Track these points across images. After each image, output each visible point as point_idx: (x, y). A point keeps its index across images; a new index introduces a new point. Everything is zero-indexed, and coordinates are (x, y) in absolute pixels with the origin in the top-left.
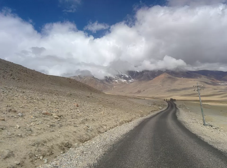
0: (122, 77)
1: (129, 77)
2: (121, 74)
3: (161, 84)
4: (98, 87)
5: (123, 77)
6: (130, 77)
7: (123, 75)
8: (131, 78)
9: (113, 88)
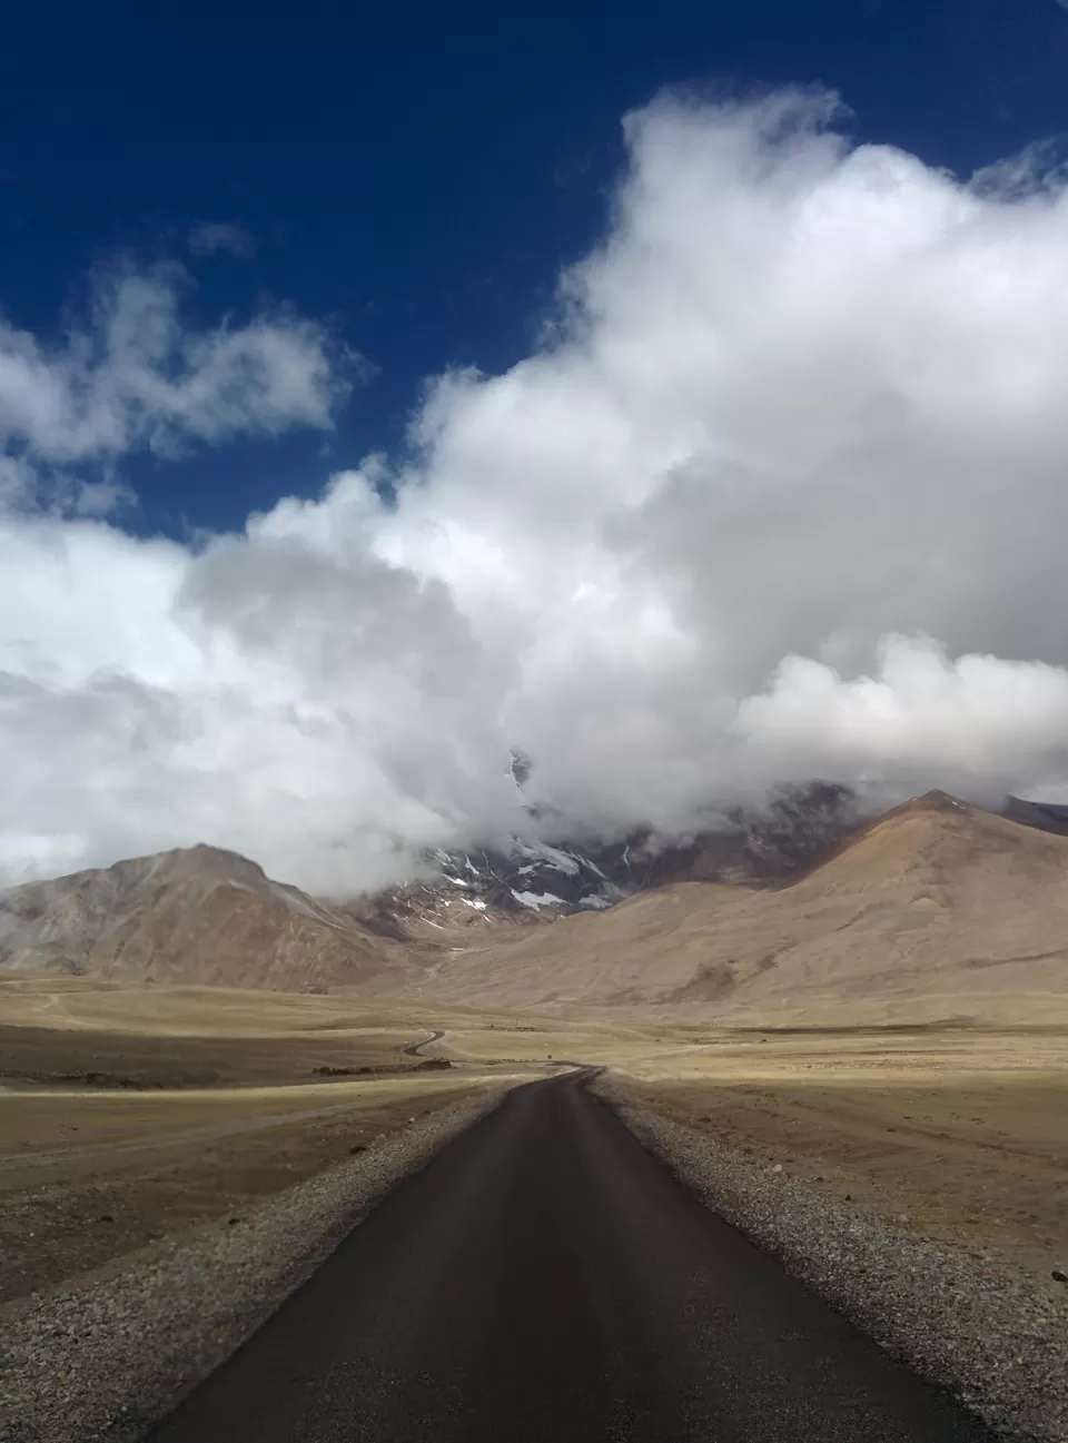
0: (523, 871)
1: (583, 869)
2: (515, 852)
3: (924, 895)
4: (283, 958)
5: (529, 869)
6: (593, 867)
7: (527, 852)
8: (599, 879)
9: (432, 964)
